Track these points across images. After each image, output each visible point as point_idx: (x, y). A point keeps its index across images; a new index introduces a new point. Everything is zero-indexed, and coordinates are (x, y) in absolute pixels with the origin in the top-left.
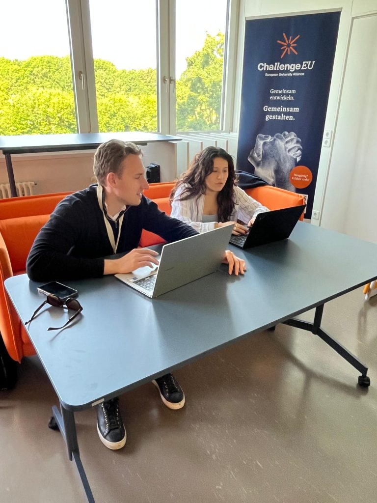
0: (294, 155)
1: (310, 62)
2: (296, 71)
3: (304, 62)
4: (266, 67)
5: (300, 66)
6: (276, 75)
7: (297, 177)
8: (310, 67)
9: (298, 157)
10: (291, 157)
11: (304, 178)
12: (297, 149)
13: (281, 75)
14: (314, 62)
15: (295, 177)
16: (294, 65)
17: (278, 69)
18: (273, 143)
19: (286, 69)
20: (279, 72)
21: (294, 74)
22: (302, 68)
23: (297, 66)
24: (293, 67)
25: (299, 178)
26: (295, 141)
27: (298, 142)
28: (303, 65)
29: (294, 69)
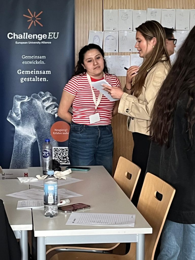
0: (52, 112)
1: (54, 33)
2: (43, 40)
3: (50, 33)
4: (16, 36)
5: (46, 36)
6: (26, 43)
7: (58, 132)
8: (56, 37)
9: (56, 113)
10: (50, 114)
11: (64, 132)
12: (54, 106)
13: (30, 43)
14: (58, 33)
15: (55, 132)
16: (41, 35)
17: (26, 38)
18: (30, 103)
19: (34, 38)
20: (28, 40)
21: (42, 42)
22: (49, 38)
23: (44, 36)
24: (40, 36)
25: (59, 132)
26: (51, 99)
27: (53, 101)
28: (49, 35)
29: (41, 38)
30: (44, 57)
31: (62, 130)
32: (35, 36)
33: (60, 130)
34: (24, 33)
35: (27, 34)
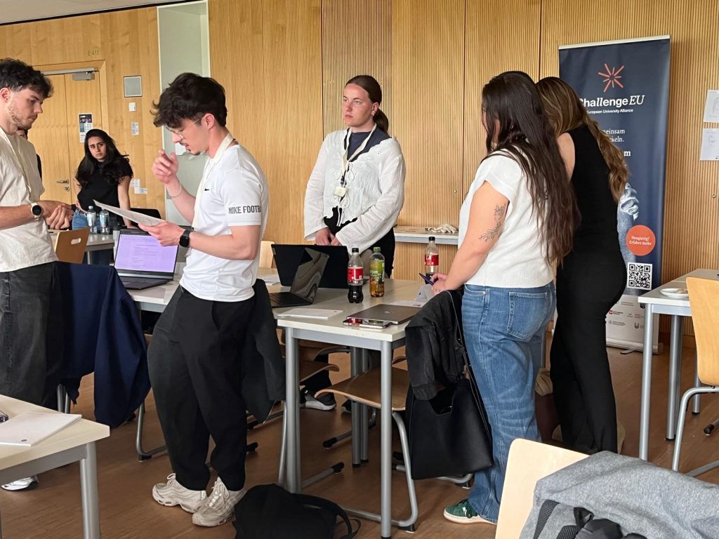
30: (623, 131)
31: (641, 239)
32: (612, 102)
33: (639, 239)
34: (598, 99)
35: (602, 99)
